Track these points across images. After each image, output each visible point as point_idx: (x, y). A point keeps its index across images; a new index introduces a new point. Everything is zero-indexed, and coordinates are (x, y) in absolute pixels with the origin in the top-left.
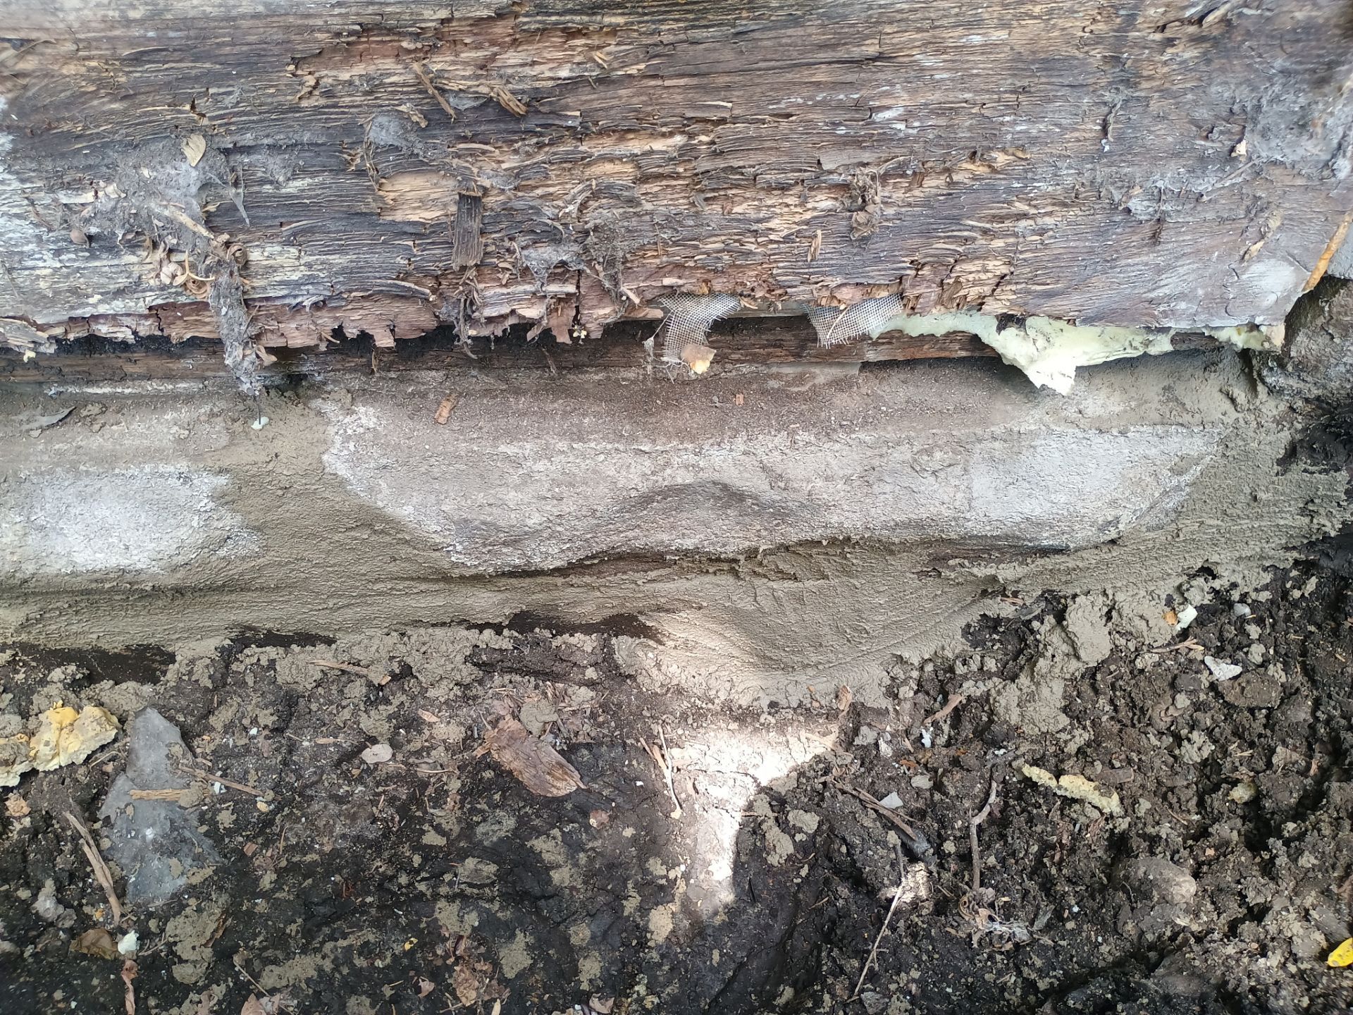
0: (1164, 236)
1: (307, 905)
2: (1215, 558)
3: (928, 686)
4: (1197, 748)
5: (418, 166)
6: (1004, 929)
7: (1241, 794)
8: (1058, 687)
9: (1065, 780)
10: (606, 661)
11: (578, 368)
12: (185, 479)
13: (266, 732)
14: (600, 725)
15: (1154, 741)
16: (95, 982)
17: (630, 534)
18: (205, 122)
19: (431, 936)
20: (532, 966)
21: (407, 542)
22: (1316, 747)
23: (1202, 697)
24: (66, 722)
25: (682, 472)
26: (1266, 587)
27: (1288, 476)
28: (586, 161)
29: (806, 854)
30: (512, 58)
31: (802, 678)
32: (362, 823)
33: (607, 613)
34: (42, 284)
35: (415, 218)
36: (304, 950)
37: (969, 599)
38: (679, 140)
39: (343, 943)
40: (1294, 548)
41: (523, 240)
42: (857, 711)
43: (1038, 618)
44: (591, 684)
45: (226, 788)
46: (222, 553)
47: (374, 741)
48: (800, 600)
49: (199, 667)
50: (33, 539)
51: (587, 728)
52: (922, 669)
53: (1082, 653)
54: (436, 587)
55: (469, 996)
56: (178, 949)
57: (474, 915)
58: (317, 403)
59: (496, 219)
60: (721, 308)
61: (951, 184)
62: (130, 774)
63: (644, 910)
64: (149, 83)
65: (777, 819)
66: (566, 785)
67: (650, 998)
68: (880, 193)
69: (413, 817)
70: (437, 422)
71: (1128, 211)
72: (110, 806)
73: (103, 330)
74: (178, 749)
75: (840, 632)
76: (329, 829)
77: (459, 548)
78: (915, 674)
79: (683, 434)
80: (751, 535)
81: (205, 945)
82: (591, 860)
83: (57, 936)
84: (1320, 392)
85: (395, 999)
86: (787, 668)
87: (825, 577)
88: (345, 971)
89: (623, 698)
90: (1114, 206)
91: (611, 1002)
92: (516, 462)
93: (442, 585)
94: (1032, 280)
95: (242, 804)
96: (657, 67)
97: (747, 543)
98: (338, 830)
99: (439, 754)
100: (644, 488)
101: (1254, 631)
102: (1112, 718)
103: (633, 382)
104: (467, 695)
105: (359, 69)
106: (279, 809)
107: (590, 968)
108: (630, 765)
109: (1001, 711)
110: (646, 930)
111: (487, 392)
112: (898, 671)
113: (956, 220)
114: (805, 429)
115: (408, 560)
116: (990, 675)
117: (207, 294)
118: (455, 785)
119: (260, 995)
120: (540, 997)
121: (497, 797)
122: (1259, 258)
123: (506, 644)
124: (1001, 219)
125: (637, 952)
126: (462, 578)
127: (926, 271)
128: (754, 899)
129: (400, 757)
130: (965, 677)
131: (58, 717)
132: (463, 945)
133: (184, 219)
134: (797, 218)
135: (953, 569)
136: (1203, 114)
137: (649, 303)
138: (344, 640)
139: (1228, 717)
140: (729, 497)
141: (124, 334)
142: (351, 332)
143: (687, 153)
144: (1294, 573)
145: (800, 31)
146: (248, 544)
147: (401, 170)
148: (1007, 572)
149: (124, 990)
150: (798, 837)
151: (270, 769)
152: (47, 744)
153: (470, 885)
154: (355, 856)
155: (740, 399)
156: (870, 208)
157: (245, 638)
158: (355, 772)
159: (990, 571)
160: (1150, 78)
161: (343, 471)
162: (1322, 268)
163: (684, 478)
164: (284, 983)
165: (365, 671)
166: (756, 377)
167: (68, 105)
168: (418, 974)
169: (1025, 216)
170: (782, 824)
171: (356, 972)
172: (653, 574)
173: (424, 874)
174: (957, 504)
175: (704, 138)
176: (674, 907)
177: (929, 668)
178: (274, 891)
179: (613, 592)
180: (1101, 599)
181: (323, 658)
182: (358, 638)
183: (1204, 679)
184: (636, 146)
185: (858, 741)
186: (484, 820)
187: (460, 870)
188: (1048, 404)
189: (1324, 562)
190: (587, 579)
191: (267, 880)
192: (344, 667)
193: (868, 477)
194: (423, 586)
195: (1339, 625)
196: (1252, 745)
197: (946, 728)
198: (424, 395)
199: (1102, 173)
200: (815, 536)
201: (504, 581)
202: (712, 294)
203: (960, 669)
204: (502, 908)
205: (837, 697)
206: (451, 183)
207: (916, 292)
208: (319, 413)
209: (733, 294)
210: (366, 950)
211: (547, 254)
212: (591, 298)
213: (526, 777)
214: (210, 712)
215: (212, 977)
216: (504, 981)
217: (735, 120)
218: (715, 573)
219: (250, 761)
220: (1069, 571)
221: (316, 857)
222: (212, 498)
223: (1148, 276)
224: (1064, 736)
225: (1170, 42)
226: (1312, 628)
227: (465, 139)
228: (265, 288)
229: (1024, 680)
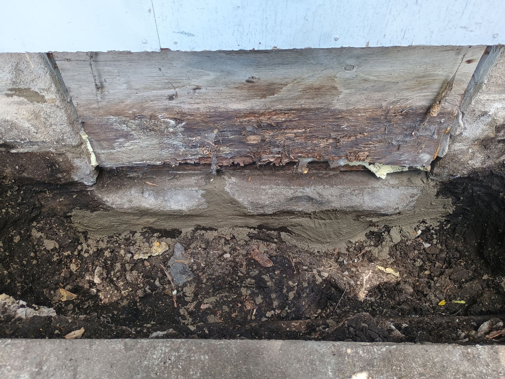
0: (400, 148)
1: (214, 286)
2: (425, 218)
3: (357, 249)
4: (419, 263)
5: (254, 134)
6: (369, 299)
7: (427, 272)
8: (388, 249)
9: (387, 269)
10: (279, 237)
11: (278, 170)
12: (197, 191)
13: (202, 249)
14: (277, 252)
15: (409, 261)
16: (168, 300)
17: (287, 207)
18: (218, 127)
19: (240, 295)
20: (263, 302)
21: (239, 207)
22: (446, 262)
23: (421, 251)
24: (158, 245)
25: (300, 193)
26: (438, 226)
27: (438, 199)
28: (286, 133)
29: (325, 282)
30: (274, 117)
31: (326, 246)
32: (224, 270)
33: (280, 226)
34: (181, 153)
35: (252, 143)
36: (213, 296)
37: (366, 227)
38: (303, 130)
39: (221, 295)
40: (444, 217)
41: (272, 147)
42: (339, 254)
43: (383, 232)
44: (275, 243)
45: (194, 261)
46: (200, 207)
47: (226, 253)
48: (326, 225)
49: (188, 234)
50: (164, 203)
51: (274, 253)
52: (355, 244)
53: (393, 240)
54: (242, 218)
55: (249, 308)
56: (186, 294)
57: (250, 291)
58: (223, 176)
59: (268, 143)
60: (310, 160)
61: (356, 138)
62: (174, 256)
63: (288, 292)
64: (211, 121)
65: (318, 274)
66: (270, 265)
67: (289, 310)
68: (342, 140)
69: (235, 270)
70: (248, 181)
71: (392, 144)
72: (170, 263)
73: (188, 161)
74: (183, 252)
75: (335, 234)
76: (217, 271)
77: (250, 208)
78: (354, 246)
79: (300, 185)
80: (314, 208)
81: (192, 293)
82: (276, 281)
83: (160, 290)
84: (442, 180)
85: (232, 307)
86: (322, 243)
87: (332, 220)
88: (222, 301)
89: (283, 247)
90: (389, 143)
91: (280, 311)
92: (264, 190)
93: (243, 217)
94: (374, 156)
95: (199, 265)
96: (300, 119)
97: (314, 210)
98: (219, 271)
99: (241, 256)
100: (291, 196)
101: (435, 236)
102: (400, 256)
103: (290, 174)
104: (247, 243)
105: (247, 119)
106: (206, 266)
107: (275, 303)
108: (285, 261)
109: (374, 254)
110: (288, 296)
111: (258, 175)
112: (350, 245)
113: (358, 145)
114: (327, 185)
115: (238, 211)
116: (372, 246)
117: (211, 156)
118: (245, 263)
119: (204, 304)
120: (264, 309)
121: (254, 266)
122: (422, 153)
123: (256, 232)
124: (367, 144)
125: (286, 301)
126: (249, 215)
127: (352, 154)
128: (313, 291)
129: (232, 257)
130: (366, 246)
131: (156, 244)
132: (247, 297)
133: (211, 143)
134: (326, 144)
135: (362, 218)
136: (405, 127)
137: (295, 159)
138: (220, 230)
139: (427, 256)
140: (310, 199)
141: (193, 162)
142: (236, 163)
143: (305, 132)
144: (445, 223)
145: (327, 114)
146: (205, 206)
147: (251, 134)
148: (374, 220)
149: (174, 303)
150: (323, 278)
151: (204, 257)
152: (155, 250)
153: (249, 284)
154: (223, 277)
155: (313, 178)
156: (340, 143)
157: (198, 228)
158: (222, 259)
159: (371, 219)
160: (393, 121)
161: (228, 190)
162: (436, 155)
163: (300, 194)
164: (209, 302)
165: (225, 237)
166: (317, 173)
167: (195, 124)
168: (238, 302)
169: (371, 144)
170: (320, 275)
171: (224, 301)
172: (291, 217)
173: (239, 281)
174: (361, 202)
175: (308, 130)
176: (294, 292)
177: (357, 244)
178: (206, 283)
179: (282, 221)
180: (399, 228)
181: (215, 233)
182: (223, 229)
183: (422, 247)
184: (295, 131)
185: (339, 260)
186: (252, 271)
187: (247, 281)
188: (381, 181)
189: (452, 220)
190: (276, 217)
191: (205, 281)
192: (220, 235)
193: (341, 196)
194: (239, 217)
195: (454, 235)
196: (432, 262)
197: (361, 259)
198: (245, 175)
199: (386, 137)
200: (329, 209)
201: (258, 217)
202: (308, 157)
203: (365, 244)
204: (256, 290)
205: (334, 250)
206: (260, 137)
207: (350, 158)
208: (223, 178)
209: (313, 157)
210: (226, 296)
211: (277, 149)
212: (284, 158)
213: (261, 262)
214: (190, 244)
215: (193, 300)
216: (256, 305)
217: (314, 127)
218: (306, 217)
219: (199, 256)
220: (390, 220)
221: (214, 276)
222: (201, 195)
223: (399, 156)
224: (388, 260)
225: (396, 116)
226: (448, 236)
227: (264, 130)
228: (221, 155)
229: (379, 247)
